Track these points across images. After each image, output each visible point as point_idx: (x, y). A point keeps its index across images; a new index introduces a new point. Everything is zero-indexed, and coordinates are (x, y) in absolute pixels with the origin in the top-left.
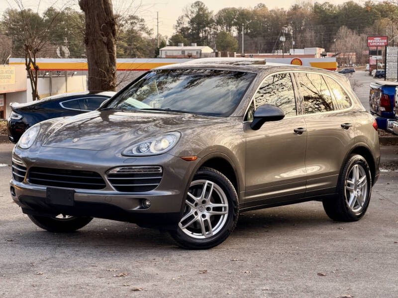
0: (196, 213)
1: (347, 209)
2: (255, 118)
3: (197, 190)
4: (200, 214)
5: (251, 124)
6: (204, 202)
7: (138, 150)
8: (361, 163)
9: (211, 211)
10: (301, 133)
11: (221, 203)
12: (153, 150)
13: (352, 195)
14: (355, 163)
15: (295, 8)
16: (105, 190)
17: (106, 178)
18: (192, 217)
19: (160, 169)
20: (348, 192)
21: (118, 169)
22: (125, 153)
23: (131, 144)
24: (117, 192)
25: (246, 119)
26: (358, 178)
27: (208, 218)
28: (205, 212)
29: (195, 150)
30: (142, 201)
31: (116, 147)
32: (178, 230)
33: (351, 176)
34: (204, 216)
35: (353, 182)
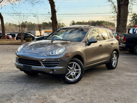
0: (71, 73)
1: (112, 66)
2: (89, 42)
3: (71, 65)
4: (72, 73)
5: (87, 44)
6: (73, 69)
7: (52, 53)
8: (116, 53)
9: (76, 72)
10: (101, 46)
11: (78, 69)
12: (57, 53)
13: (113, 62)
14: (114, 54)
15: (89, 22)
16: (41, 66)
17: (41, 62)
18: (70, 74)
19: (59, 60)
20: (113, 61)
21: (45, 60)
22: (47, 54)
23: (50, 51)
24: (45, 67)
25: (86, 42)
26: (115, 57)
27: (74, 74)
28: (74, 72)
29: (70, 52)
30: (53, 70)
31: (45, 52)
32: (65, 78)
33: (113, 57)
34: (73, 73)
35: (114, 58)
